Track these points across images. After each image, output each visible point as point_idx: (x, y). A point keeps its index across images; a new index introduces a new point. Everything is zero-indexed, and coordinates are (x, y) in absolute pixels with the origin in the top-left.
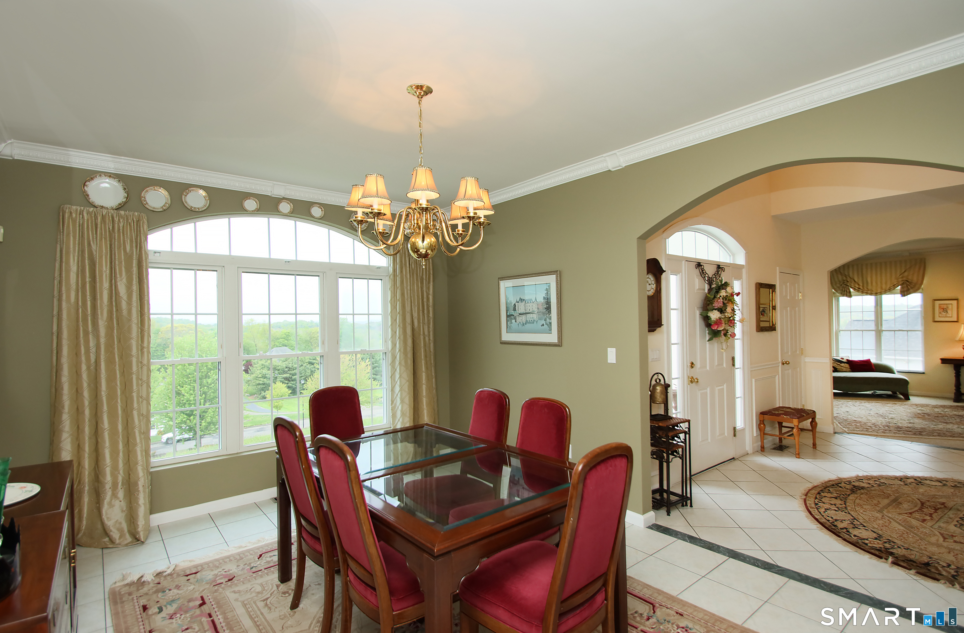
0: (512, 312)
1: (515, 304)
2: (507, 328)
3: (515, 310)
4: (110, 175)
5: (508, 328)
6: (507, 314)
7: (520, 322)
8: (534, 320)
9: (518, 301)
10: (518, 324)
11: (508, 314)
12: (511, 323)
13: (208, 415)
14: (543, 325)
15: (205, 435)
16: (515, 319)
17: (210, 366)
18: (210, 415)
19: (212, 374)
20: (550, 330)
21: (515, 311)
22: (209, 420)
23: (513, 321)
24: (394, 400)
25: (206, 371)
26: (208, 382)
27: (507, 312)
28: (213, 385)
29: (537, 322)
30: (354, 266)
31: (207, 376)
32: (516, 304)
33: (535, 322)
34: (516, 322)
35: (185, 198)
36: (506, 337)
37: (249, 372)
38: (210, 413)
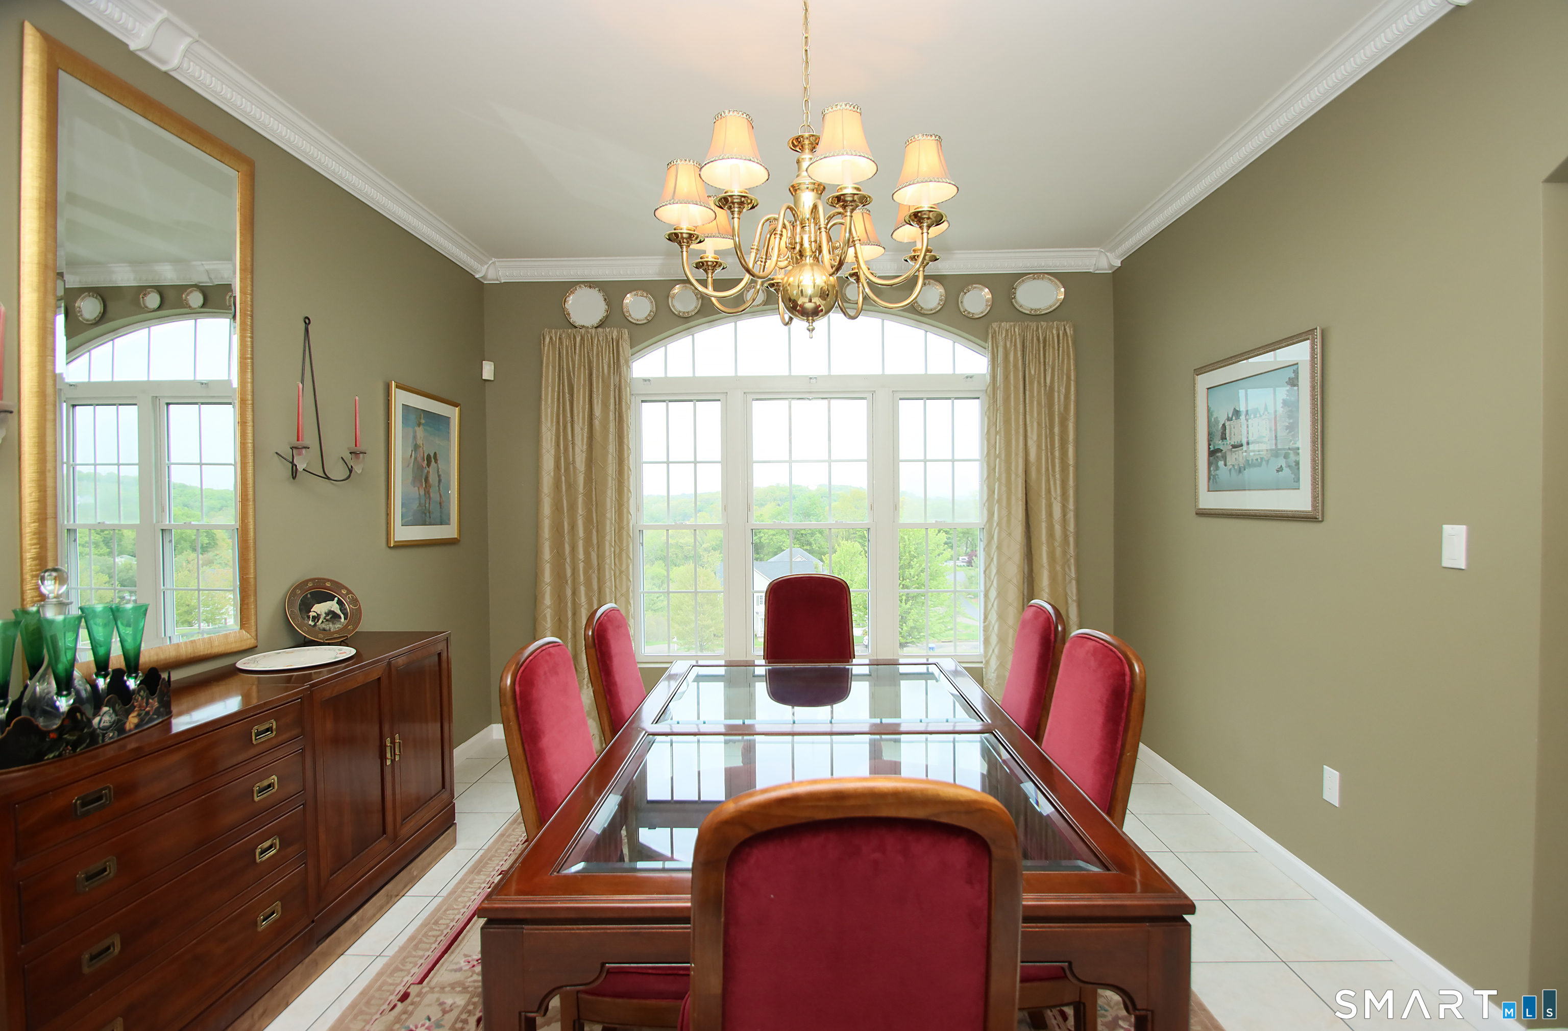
0: (1219, 444)
1: (1224, 425)
2: (1209, 479)
3: (1224, 437)
4: (591, 284)
5: (1211, 481)
6: (1209, 448)
7: (1233, 466)
8: (1262, 459)
9: (1230, 416)
10: (1230, 470)
11: (1212, 448)
12: (1217, 468)
13: (911, 617)
14: (1280, 469)
15: (908, 643)
16: (1224, 458)
17: (912, 553)
18: (913, 618)
19: (915, 563)
20: (1297, 480)
21: (1225, 442)
22: (911, 623)
23: (1221, 463)
24: (988, 614)
25: (908, 558)
26: (910, 574)
27: (1209, 445)
28: (916, 577)
29: (1268, 462)
30: (926, 378)
31: (910, 566)
32: (1227, 424)
33: (1264, 463)
34: (1225, 465)
35: (672, 301)
36: (1209, 500)
37: (973, 564)
38: (913, 615)
